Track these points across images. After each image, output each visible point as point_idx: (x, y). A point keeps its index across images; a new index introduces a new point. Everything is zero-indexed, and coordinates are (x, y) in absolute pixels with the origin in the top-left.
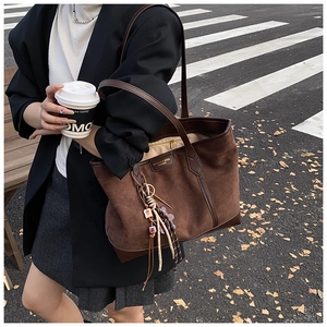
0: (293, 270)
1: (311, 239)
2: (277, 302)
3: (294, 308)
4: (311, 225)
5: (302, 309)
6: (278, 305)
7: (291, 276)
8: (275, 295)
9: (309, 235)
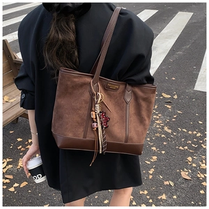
0: (151, 172)
1: (154, 148)
2: (148, 197)
3: (159, 198)
4: (151, 139)
5: (164, 197)
6: (149, 199)
7: (151, 177)
8: (146, 192)
9: (152, 146)
